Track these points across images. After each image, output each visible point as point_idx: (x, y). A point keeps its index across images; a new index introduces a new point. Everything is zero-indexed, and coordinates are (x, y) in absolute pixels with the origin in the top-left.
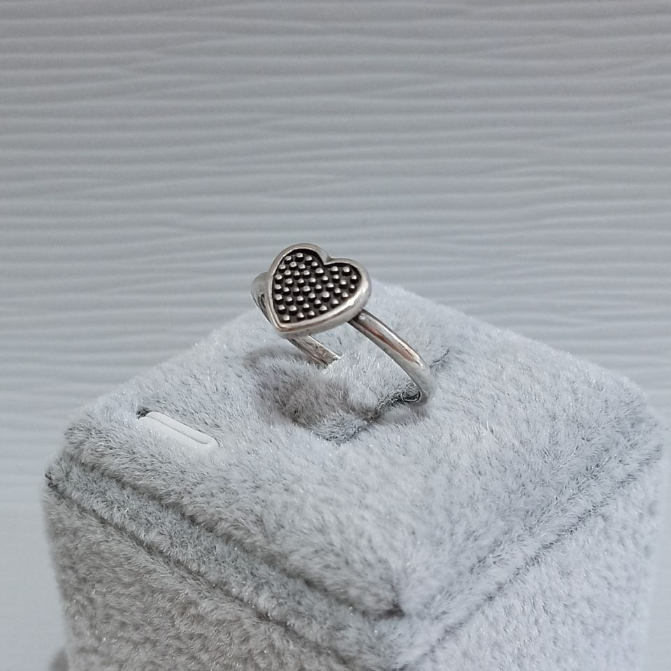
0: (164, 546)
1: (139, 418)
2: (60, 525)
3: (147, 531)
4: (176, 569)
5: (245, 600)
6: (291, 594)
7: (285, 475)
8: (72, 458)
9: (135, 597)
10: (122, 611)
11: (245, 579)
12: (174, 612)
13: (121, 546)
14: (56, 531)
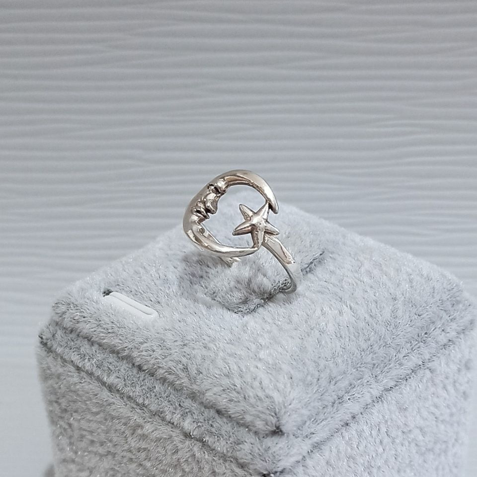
0: (120, 387)
1: (104, 296)
2: (48, 371)
3: (109, 376)
4: (128, 402)
5: (175, 424)
6: (206, 419)
7: (205, 337)
8: (57, 324)
9: (100, 422)
10: (91, 432)
11: (176, 409)
12: (127, 432)
13: (91, 386)
14: (46, 376)
